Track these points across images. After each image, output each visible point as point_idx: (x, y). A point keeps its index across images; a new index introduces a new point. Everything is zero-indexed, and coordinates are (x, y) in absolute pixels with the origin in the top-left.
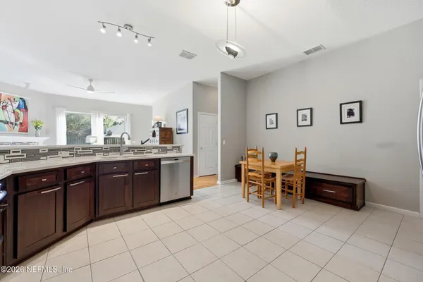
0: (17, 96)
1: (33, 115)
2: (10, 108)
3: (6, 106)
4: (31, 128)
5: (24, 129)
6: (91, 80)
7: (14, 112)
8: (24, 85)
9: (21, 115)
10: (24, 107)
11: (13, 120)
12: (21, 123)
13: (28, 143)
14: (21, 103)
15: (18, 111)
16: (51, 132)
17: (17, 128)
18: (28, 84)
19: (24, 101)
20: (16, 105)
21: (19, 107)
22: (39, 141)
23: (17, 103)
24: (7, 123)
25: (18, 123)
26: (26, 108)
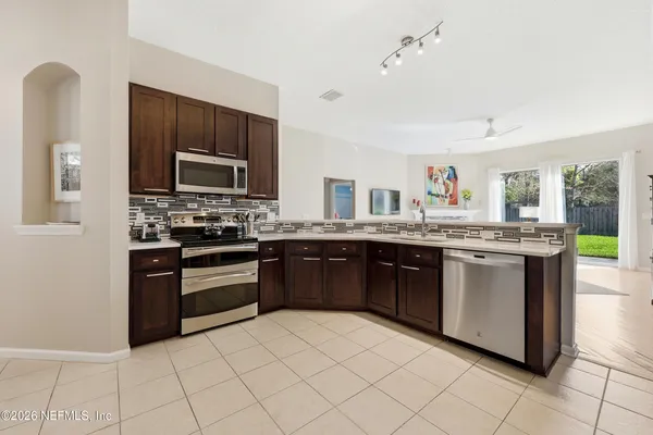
0: (447, 166)
1: (462, 184)
2: (440, 181)
3: (437, 179)
4: (461, 200)
5: (454, 202)
6: (490, 120)
7: (444, 183)
8: (446, 152)
9: (451, 185)
10: (454, 176)
11: (443, 193)
13: (458, 218)
14: (451, 172)
15: (448, 182)
16: (483, 204)
17: (447, 200)
18: (449, 149)
20: (446, 176)
21: (448, 178)
22: (468, 215)
24: (438, 196)
26: (456, 177)
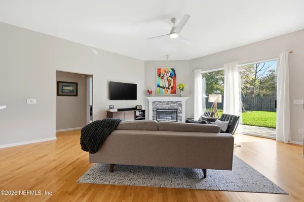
0: (170, 68)
1: (180, 80)
2: (165, 78)
3: (163, 77)
4: (178, 90)
5: (174, 92)
6: (173, 20)
7: (168, 79)
9: (172, 81)
10: (174, 75)
11: (167, 86)
12: (172, 87)
14: (172, 72)
15: (170, 78)
16: (191, 93)
17: (170, 91)
19: (174, 71)
20: (169, 75)
21: (170, 76)
22: (182, 100)
23: (170, 73)
24: (164, 88)
25: (170, 87)
26: (175, 75)
